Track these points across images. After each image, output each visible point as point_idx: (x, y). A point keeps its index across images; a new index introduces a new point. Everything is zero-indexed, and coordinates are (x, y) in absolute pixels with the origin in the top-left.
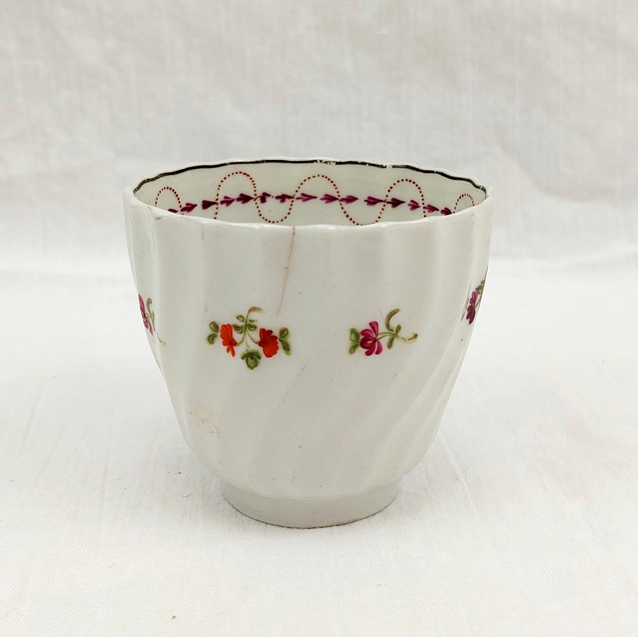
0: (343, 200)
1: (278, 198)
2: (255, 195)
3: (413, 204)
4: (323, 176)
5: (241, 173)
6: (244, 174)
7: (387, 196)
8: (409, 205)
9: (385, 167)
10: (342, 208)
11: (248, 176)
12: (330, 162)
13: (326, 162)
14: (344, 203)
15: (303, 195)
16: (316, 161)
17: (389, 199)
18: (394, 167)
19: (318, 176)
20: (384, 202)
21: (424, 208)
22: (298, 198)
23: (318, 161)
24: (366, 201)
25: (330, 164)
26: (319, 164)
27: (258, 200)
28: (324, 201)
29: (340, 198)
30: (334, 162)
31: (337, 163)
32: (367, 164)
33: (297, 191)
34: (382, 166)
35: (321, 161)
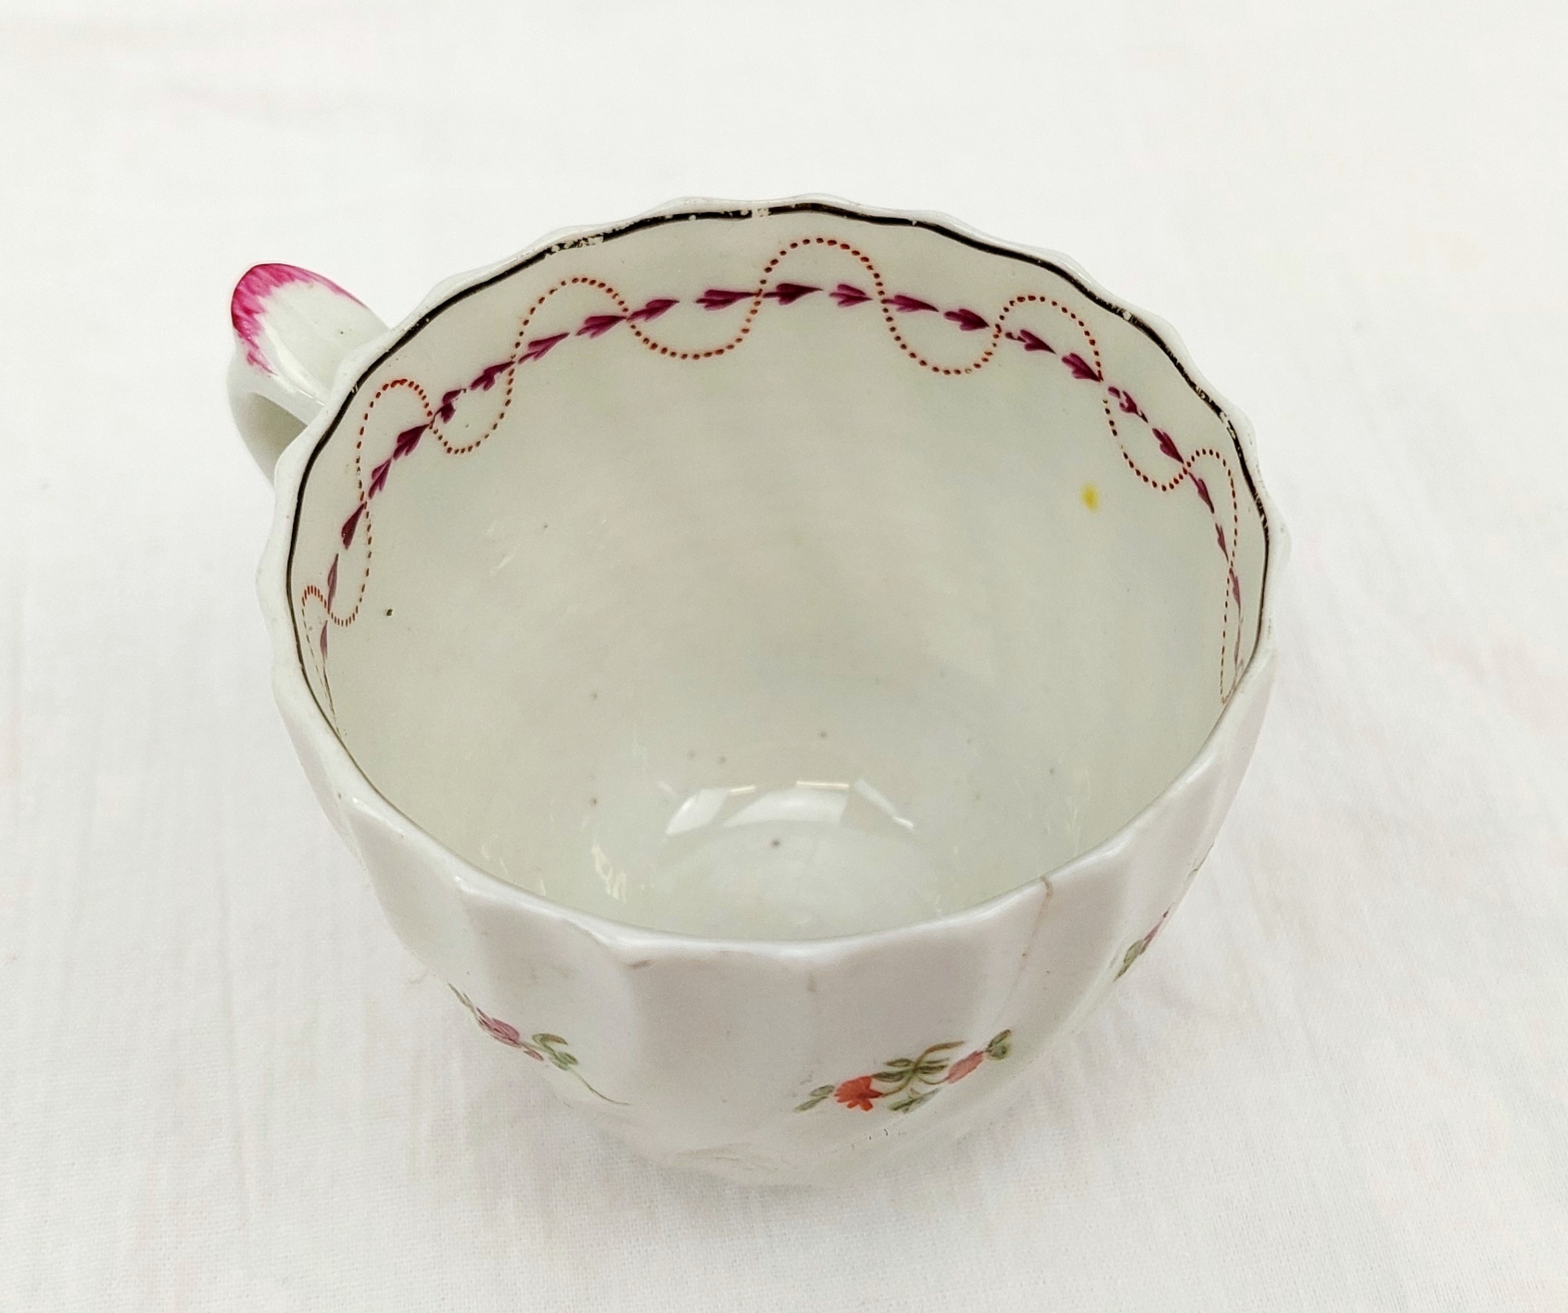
0: (636, 314)
1: (475, 384)
2: (430, 413)
3: (845, 292)
4: (575, 280)
5: (385, 387)
6: (394, 384)
7: (763, 282)
8: (833, 295)
9: (749, 215)
10: (638, 334)
11: (402, 382)
12: (585, 239)
13: (576, 244)
14: (640, 323)
15: (534, 344)
16: (549, 251)
17: (770, 287)
18: (775, 210)
19: (563, 283)
20: (758, 294)
21: (884, 301)
22: (522, 359)
23: (555, 248)
24: (700, 301)
25: (588, 245)
26: (559, 255)
27: (439, 419)
28: (587, 335)
29: (628, 314)
30: (598, 235)
31: (607, 236)
32: (693, 217)
33: (518, 345)
34: (737, 215)
35: (561, 246)
